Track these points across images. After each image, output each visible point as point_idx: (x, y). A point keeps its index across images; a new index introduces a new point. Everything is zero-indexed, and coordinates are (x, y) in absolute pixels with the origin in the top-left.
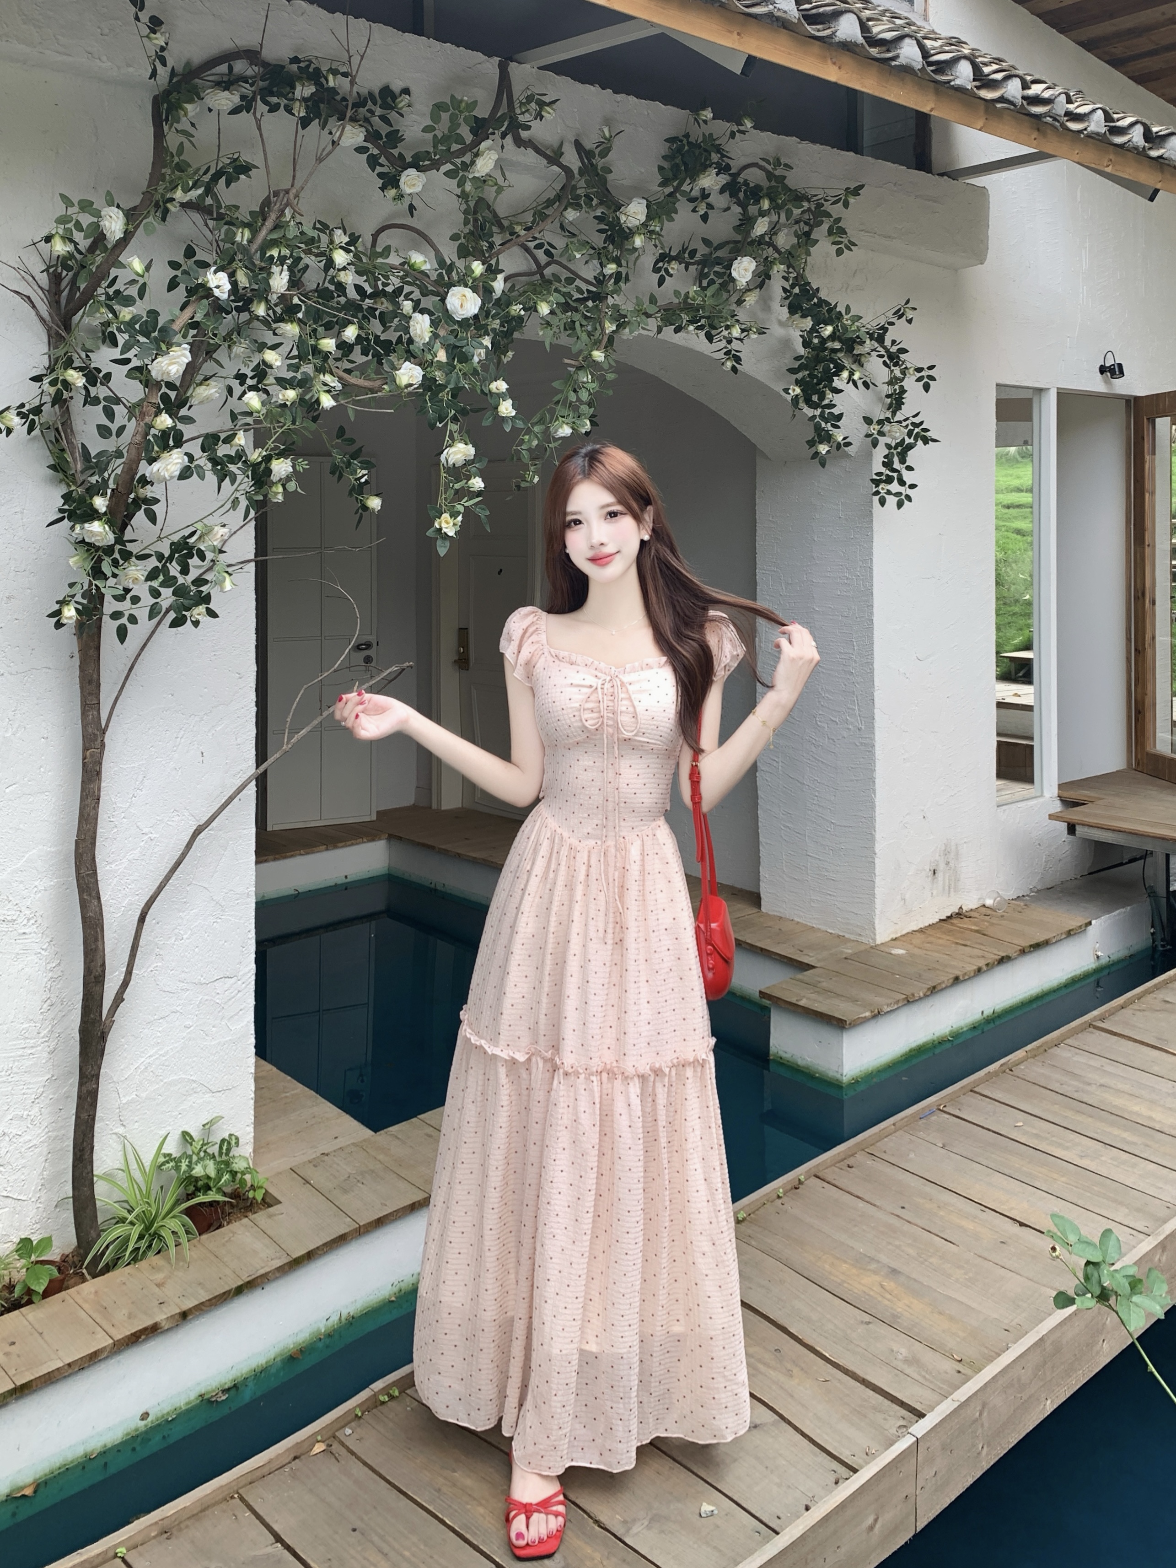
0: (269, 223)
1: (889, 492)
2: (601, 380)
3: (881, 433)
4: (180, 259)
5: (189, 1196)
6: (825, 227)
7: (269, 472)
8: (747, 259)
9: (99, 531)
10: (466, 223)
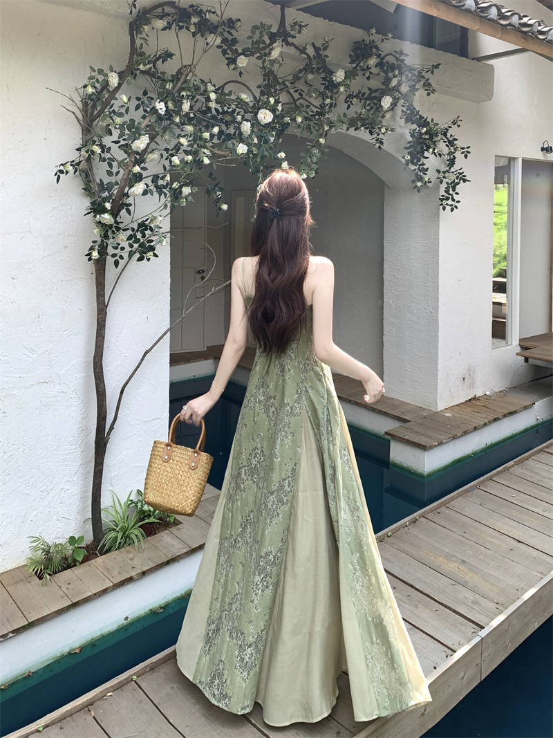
0: (182, 80)
1: (447, 204)
2: (322, 152)
3: (444, 177)
4: (140, 95)
5: (141, 520)
7: (181, 192)
9: (107, 218)
10: (264, 80)
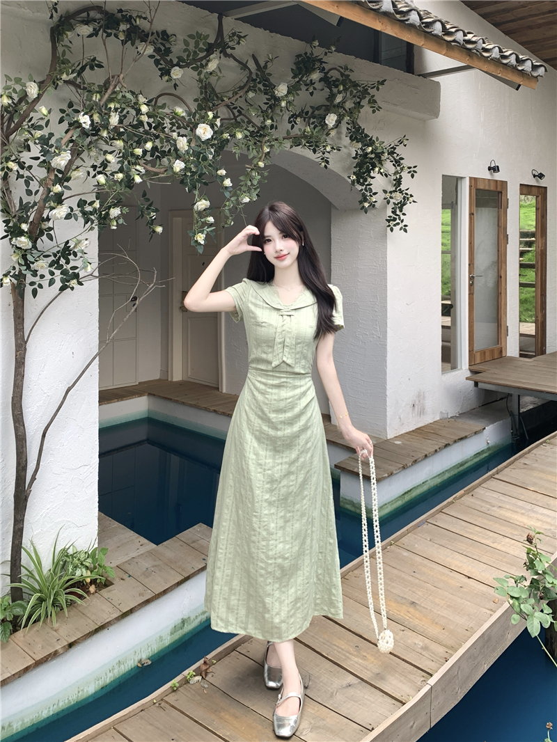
0: (109, 92)
1: (394, 226)
2: (262, 176)
3: (391, 198)
4: (65, 107)
6: (367, 99)
7: (108, 214)
8: (332, 115)
9: (24, 242)
10: (201, 93)
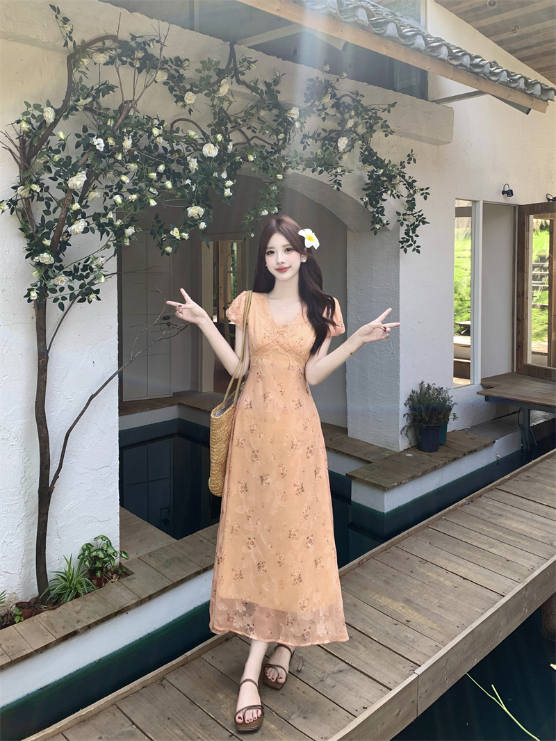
0: (123, 116)
3: (405, 220)
4: (81, 133)
6: (379, 124)
7: (124, 232)
8: (345, 138)
9: (46, 258)
